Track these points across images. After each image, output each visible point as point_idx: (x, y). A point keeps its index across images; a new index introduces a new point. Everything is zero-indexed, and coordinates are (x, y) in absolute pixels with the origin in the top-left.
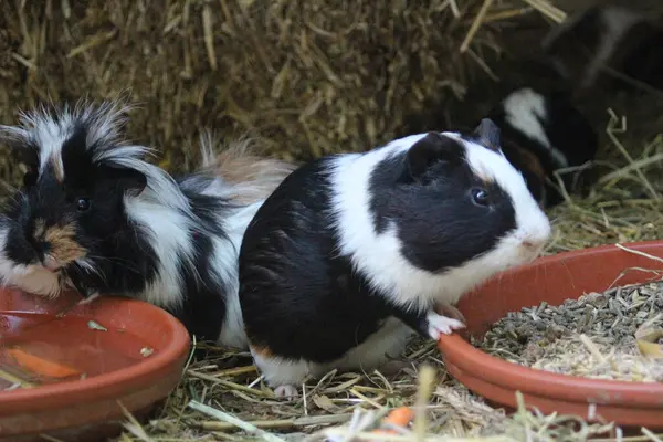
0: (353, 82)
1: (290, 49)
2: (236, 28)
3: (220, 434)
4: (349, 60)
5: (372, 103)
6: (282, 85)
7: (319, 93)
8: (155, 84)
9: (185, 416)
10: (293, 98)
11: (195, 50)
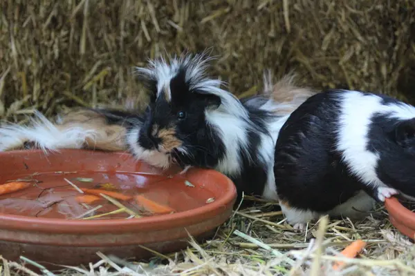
0: (373, 41)
1: (335, 20)
2: (303, 7)
3: (250, 250)
4: (371, 28)
5: (385, 54)
6: (329, 42)
7: (352, 47)
8: (253, 40)
9: (230, 239)
10: (336, 50)
11: (277, 19)
